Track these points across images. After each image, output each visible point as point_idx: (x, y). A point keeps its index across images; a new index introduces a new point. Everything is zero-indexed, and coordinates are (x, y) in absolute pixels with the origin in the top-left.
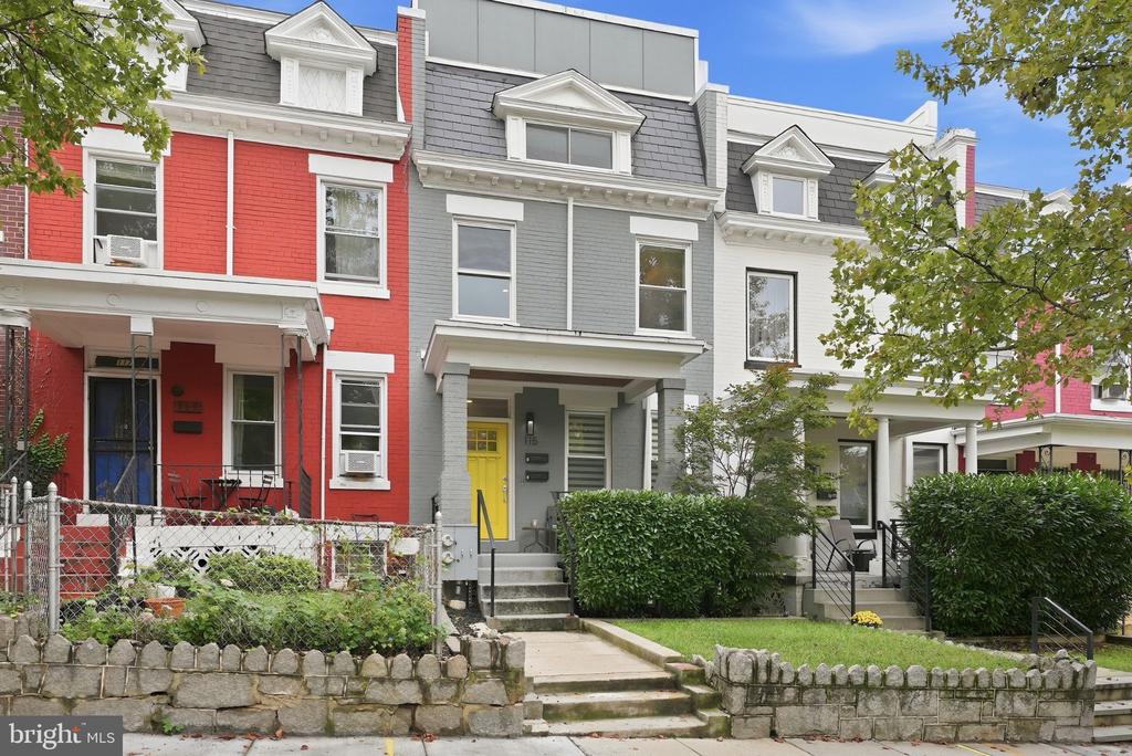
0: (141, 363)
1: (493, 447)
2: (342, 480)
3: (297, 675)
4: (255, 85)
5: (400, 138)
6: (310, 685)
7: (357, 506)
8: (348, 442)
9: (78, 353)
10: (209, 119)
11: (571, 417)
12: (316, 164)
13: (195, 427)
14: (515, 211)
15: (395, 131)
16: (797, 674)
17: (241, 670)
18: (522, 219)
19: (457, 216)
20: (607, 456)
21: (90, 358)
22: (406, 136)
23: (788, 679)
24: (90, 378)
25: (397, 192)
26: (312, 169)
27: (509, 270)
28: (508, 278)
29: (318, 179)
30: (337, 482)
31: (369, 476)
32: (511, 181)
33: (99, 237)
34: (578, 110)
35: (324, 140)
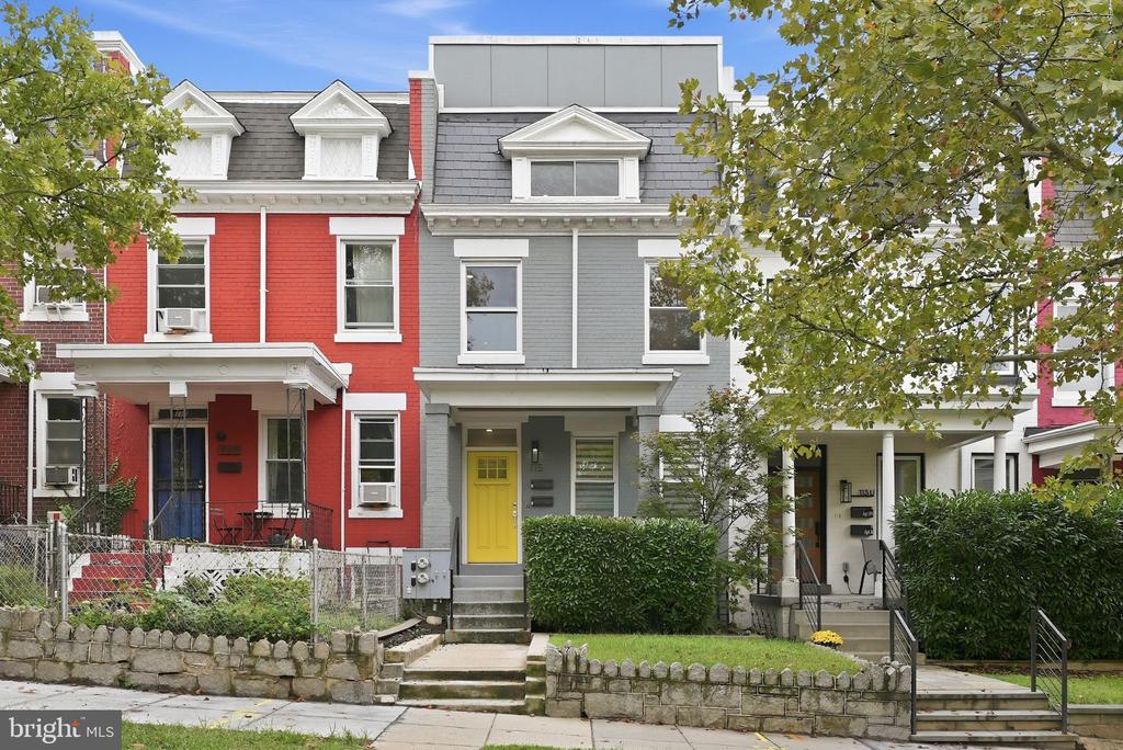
0: (194, 414)
1: (503, 475)
2: (361, 510)
3: (210, 653)
4: (285, 162)
5: (408, 195)
6: (218, 659)
7: (373, 533)
8: (366, 476)
9: (145, 409)
10: (243, 200)
11: (578, 442)
12: (337, 227)
13: (237, 467)
14: (520, 248)
15: (405, 190)
16: (603, 668)
17: (174, 648)
18: (527, 255)
19: (464, 260)
20: (615, 480)
21: (154, 412)
22: (413, 192)
23: (595, 670)
24: (153, 429)
25: (408, 242)
26: (332, 232)
27: (515, 305)
28: (516, 312)
29: (338, 239)
30: (355, 512)
31: (384, 506)
32: (515, 220)
33: (161, 310)
34: (580, 143)
35: (342, 205)
